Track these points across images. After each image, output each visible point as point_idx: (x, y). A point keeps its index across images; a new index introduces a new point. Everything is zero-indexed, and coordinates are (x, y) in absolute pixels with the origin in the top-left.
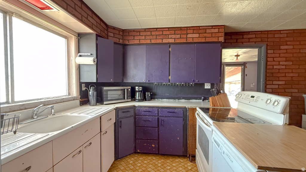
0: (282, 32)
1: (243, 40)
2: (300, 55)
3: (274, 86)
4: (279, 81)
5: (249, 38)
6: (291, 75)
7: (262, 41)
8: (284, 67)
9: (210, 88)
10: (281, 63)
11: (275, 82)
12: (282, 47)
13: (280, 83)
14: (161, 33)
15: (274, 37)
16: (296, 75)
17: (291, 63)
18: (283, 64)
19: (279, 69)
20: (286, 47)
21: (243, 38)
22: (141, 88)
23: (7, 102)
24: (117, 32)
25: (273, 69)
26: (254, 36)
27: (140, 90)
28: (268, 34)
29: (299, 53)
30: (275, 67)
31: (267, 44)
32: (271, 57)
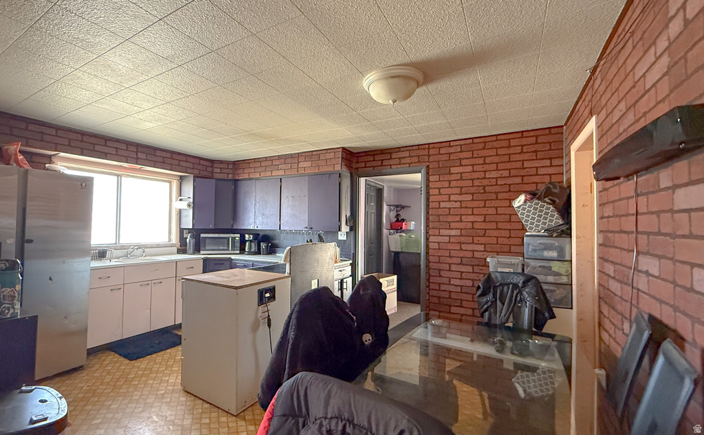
0: (452, 144)
1: (392, 162)
2: (485, 182)
3: (442, 237)
4: (450, 229)
5: (399, 158)
6: (471, 218)
7: (419, 162)
8: (458, 204)
9: (345, 239)
10: (453, 198)
11: (443, 232)
12: (453, 170)
13: (453, 233)
14: (270, 163)
15: (440, 154)
16: (481, 219)
17: (470, 197)
18: (456, 200)
19: (450, 209)
20: (460, 169)
21: (391, 158)
22: (251, 236)
23: (116, 244)
24: (225, 166)
25: (440, 208)
26: (407, 154)
27: (251, 239)
28: (429, 149)
29: (483, 178)
30: (443, 205)
31: (428, 166)
32: (435, 188)
